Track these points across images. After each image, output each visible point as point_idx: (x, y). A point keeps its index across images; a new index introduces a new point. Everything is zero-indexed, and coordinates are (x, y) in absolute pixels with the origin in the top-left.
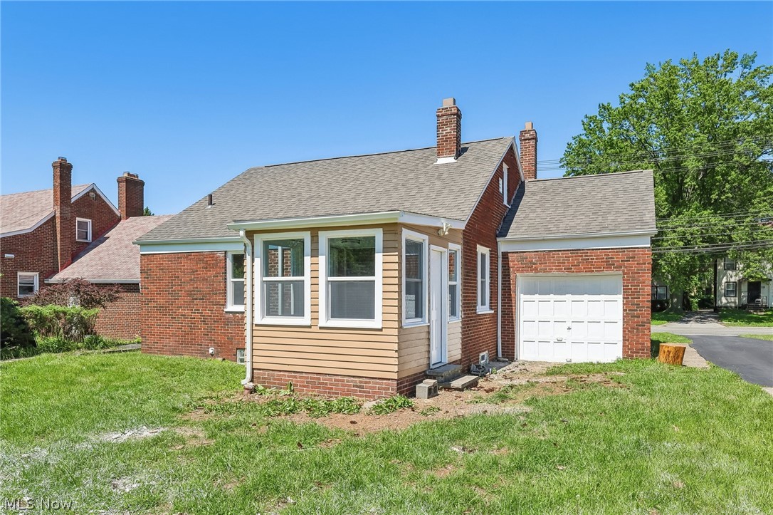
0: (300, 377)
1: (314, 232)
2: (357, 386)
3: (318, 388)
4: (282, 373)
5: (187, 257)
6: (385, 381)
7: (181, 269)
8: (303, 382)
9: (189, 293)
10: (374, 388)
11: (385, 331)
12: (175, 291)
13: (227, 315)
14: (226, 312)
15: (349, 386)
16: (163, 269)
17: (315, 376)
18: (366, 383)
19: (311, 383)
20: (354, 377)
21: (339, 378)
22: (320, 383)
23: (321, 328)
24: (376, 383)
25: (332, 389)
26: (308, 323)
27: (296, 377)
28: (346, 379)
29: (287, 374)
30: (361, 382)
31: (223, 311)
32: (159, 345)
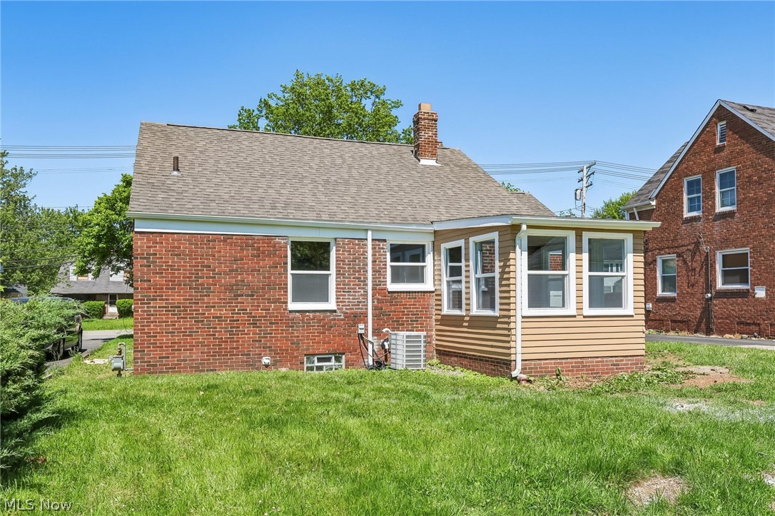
0: (565, 363)
1: (579, 232)
2: (614, 365)
3: (582, 370)
4: (548, 361)
5: (225, 241)
6: (635, 358)
7: (214, 256)
8: (568, 367)
9: (229, 288)
10: (627, 364)
11: (636, 317)
12: (202, 285)
13: (291, 316)
14: (291, 312)
15: (608, 365)
16: (180, 255)
17: (579, 360)
18: (621, 361)
19: (576, 367)
20: (611, 357)
21: (600, 359)
22: (583, 366)
23: (584, 317)
24: (629, 360)
25: (593, 370)
26: (574, 313)
27: (561, 363)
28: (605, 359)
29: (553, 361)
30: (617, 361)
31: (286, 309)
32: (172, 361)
